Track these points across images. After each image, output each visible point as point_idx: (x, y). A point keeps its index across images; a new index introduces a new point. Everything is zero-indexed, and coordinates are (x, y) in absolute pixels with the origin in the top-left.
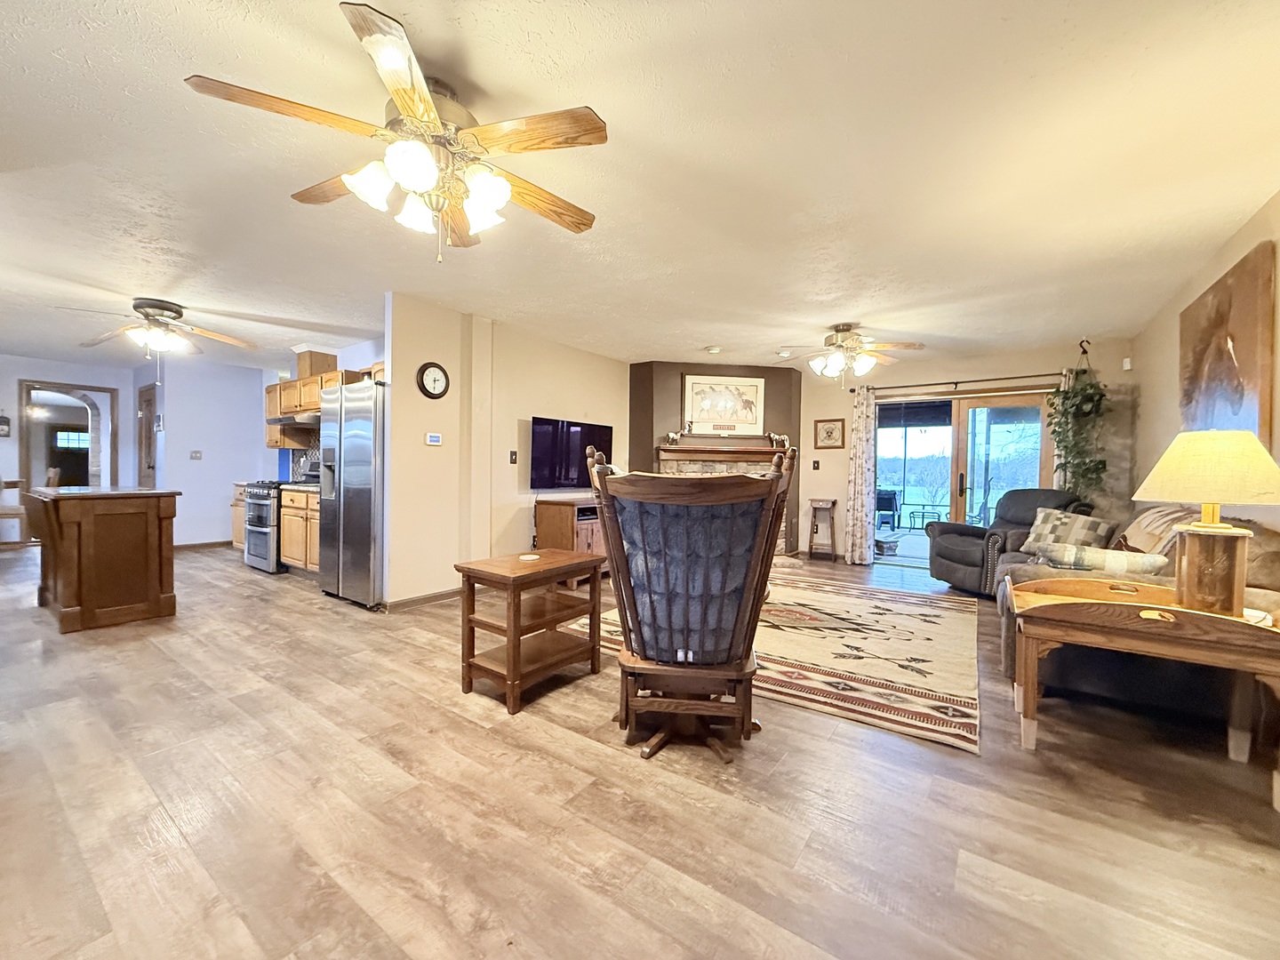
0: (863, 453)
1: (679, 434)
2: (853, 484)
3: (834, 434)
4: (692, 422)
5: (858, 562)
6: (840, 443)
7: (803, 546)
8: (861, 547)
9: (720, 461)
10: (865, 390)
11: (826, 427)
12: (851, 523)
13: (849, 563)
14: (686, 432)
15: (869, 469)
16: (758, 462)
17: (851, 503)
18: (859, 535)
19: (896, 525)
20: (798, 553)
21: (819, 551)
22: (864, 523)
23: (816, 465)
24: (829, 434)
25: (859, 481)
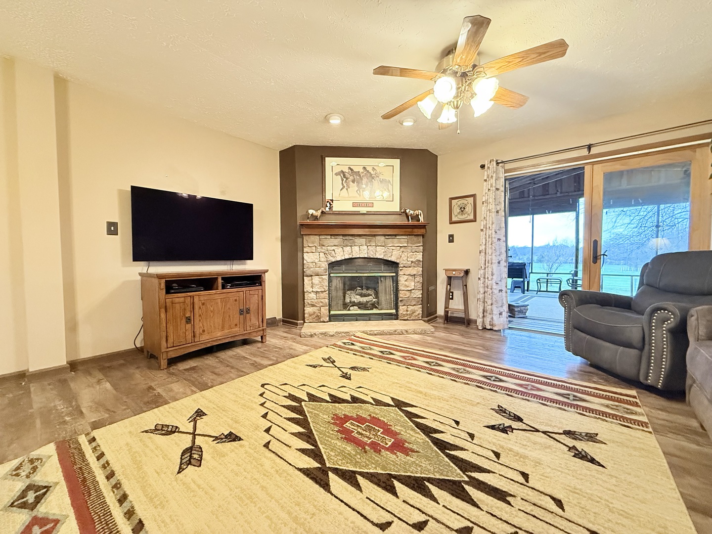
0: (493, 223)
1: (320, 211)
2: (483, 254)
3: (467, 210)
4: (332, 200)
5: (488, 327)
6: (471, 217)
7: (441, 311)
8: (491, 313)
9: (360, 236)
10: (495, 163)
11: (459, 203)
12: (482, 291)
13: (480, 328)
14: (327, 209)
15: (499, 239)
16: (396, 235)
17: (482, 272)
18: (489, 302)
19: (526, 288)
20: (436, 317)
21: (455, 315)
22: (494, 291)
23: (451, 239)
24: (462, 209)
25: (489, 251)
